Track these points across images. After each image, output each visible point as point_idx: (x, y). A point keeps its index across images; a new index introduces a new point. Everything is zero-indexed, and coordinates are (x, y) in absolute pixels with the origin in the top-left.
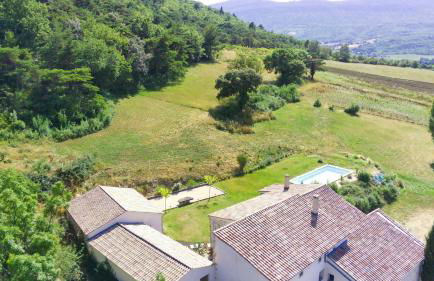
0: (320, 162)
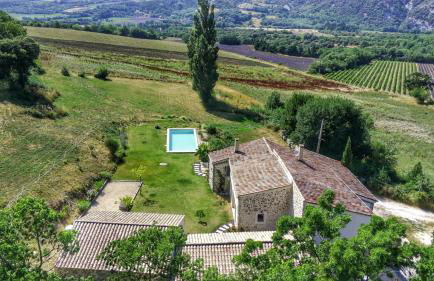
0: (158, 128)
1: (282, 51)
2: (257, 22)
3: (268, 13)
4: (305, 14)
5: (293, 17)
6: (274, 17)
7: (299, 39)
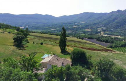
0: (44, 54)
1: (104, 41)
2: (102, 33)
3: (106, 31)
4: (118, 31)
5: (114, 32)
6: (108, 32)
7: (112, 38)
